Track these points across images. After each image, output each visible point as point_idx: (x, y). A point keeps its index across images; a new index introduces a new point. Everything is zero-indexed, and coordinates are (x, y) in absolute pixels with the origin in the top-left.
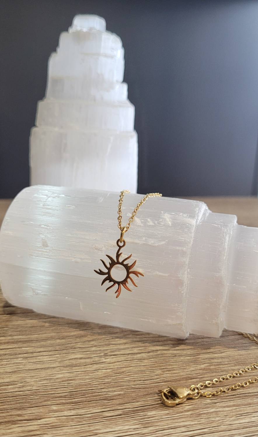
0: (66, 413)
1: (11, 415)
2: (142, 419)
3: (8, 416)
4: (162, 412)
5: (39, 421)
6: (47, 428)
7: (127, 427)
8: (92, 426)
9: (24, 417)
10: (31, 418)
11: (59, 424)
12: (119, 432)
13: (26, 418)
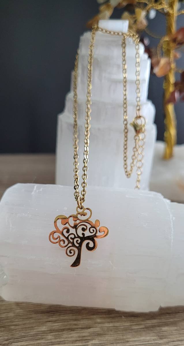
0: (107, 325)
1: (70, 324)
2: (158, 332)
3: (69, 324)
4: (172, 328)
5: (89, 329)
6: (94, 335)
7: (148, 338)
8: (124, 335)
9: (79, 325)
10: (83, 327)
11: (102, 332)
12: (143, 341)
13: (80, 326)
